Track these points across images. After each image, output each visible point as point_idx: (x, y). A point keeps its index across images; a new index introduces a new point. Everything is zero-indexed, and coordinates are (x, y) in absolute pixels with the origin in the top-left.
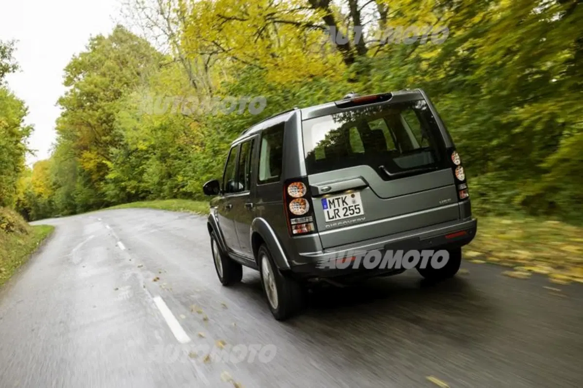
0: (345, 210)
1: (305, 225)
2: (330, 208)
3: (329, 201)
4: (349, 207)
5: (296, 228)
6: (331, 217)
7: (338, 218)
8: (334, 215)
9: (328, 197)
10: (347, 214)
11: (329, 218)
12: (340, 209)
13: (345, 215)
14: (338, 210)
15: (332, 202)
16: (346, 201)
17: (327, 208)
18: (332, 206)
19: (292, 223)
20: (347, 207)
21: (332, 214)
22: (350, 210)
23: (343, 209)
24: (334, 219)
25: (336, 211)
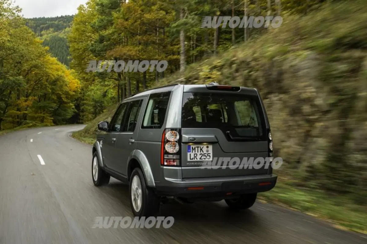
0: (201, 155)
1: (172, 160)
2: (192, 152)
3: (192, 147)
4: (204, 154)
5: (167, 161)
6: (192, 158)
7: (196, 160)
8: (193, 157)
9: (192, 145)
10: (202, 158)
11: (190, 159)
12: (198, 154)
13: (200, 159)
14: (197, 154)
15: (194, 148)
16: (203, 149)
17: (190, 152)
18: (194, 151)
19: (165, 158)
20: (203, 153)
21: (192, 157)
22: (204, 156)
23: (200, 154)
24: (193, 160)
25: (196, 155)
